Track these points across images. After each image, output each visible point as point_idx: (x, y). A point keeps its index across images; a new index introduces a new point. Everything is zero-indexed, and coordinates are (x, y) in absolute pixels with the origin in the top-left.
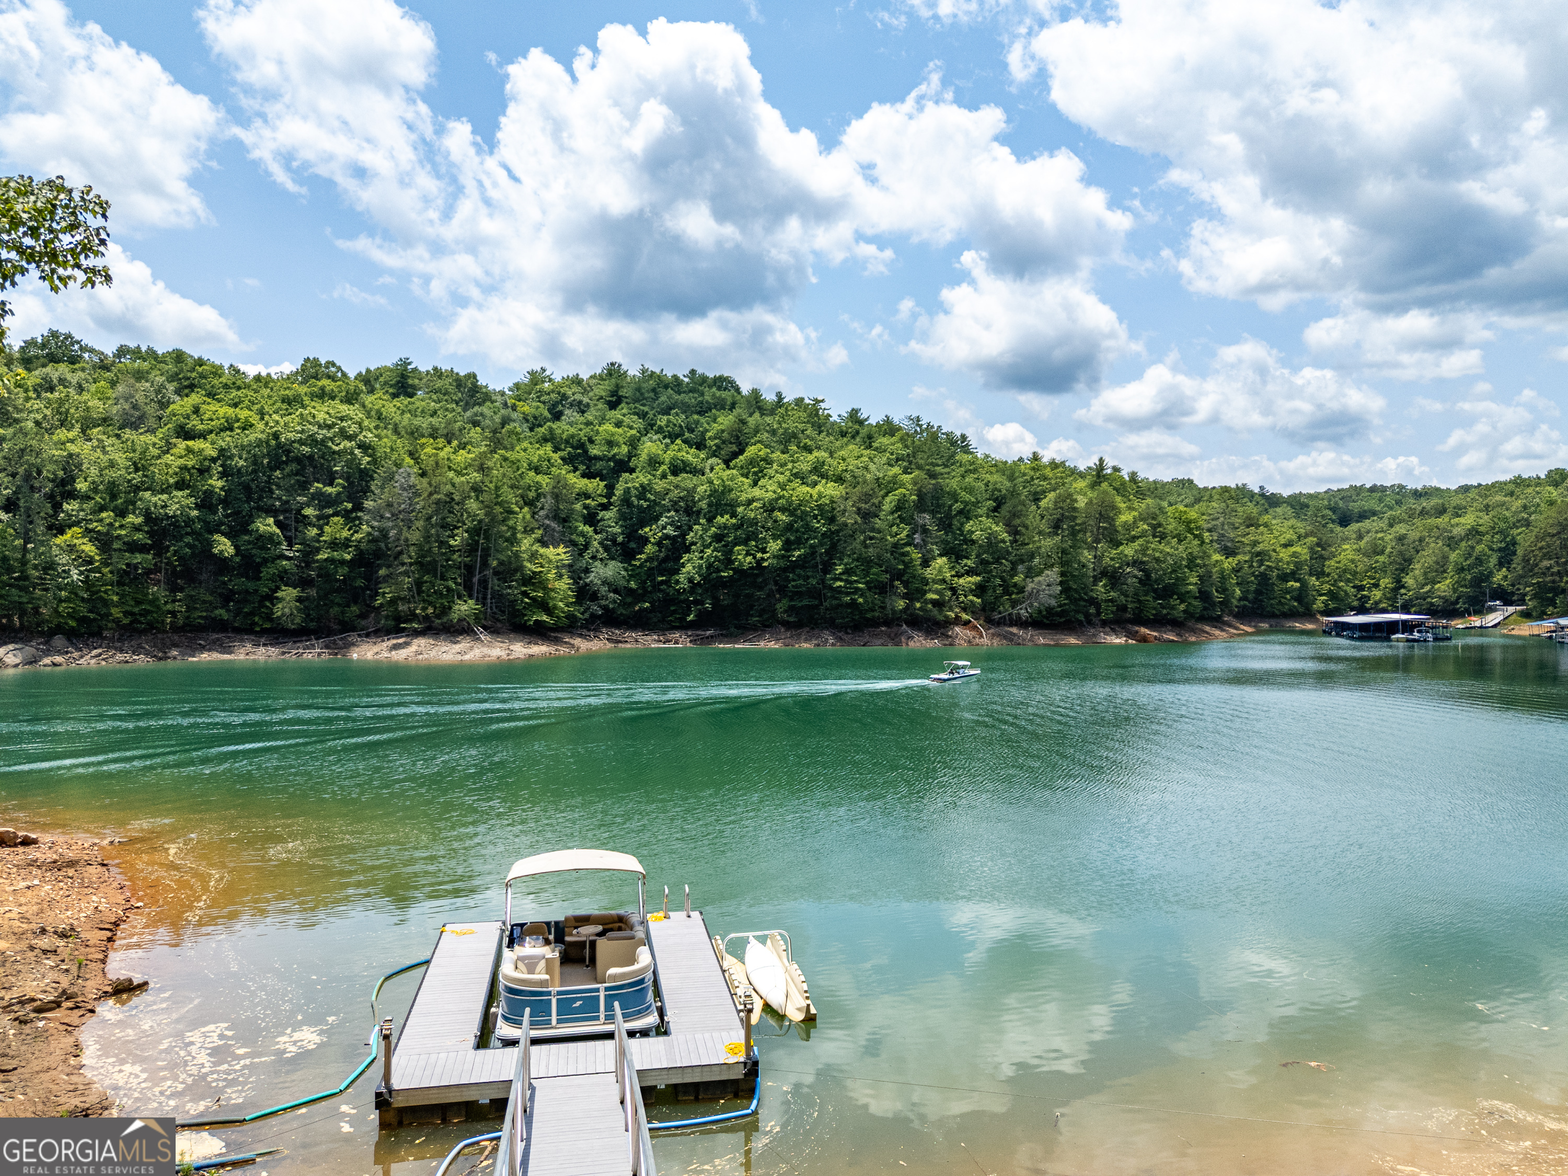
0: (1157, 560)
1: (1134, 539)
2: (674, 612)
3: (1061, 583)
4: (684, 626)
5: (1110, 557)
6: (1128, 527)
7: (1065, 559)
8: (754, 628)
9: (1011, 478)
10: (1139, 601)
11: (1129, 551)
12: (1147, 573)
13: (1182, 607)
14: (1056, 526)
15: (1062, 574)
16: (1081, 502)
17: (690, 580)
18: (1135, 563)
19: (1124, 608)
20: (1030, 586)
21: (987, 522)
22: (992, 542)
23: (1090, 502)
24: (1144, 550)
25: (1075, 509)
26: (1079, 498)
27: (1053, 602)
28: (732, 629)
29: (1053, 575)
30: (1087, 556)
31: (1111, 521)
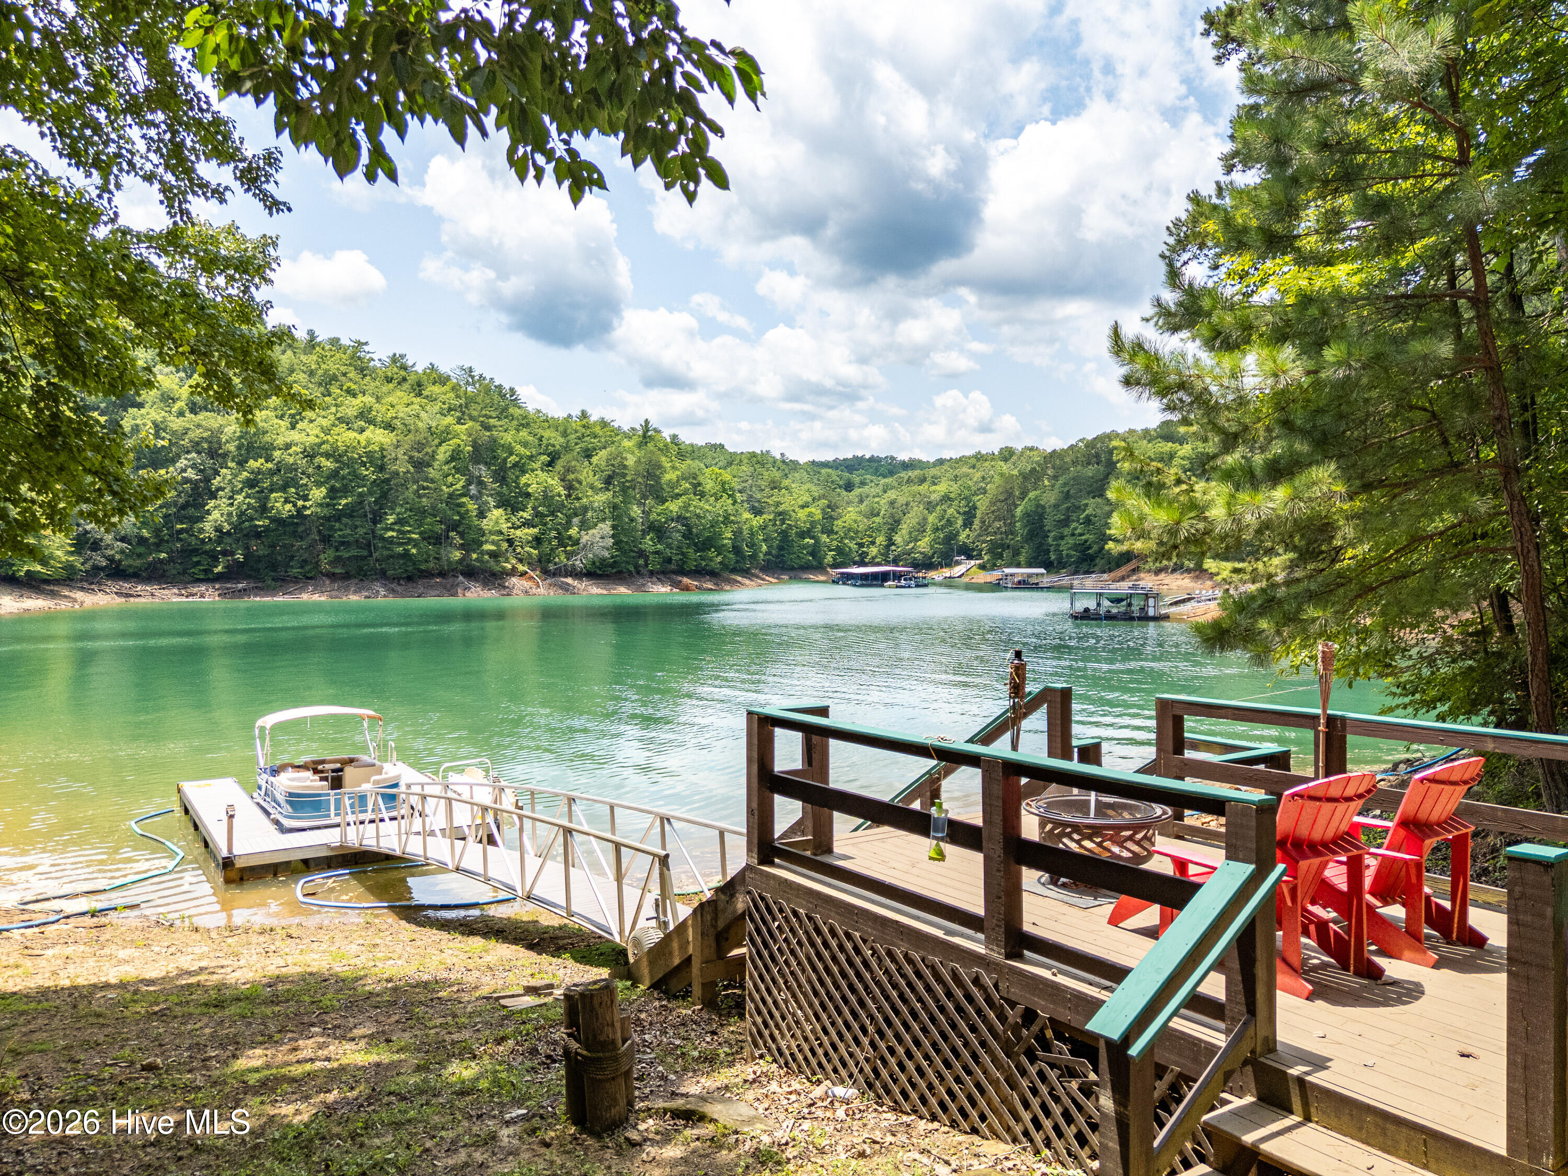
0: (698, 516)
1: (678, 496)
2: (198, 563)
3: (613, 536)
4: (210, 579)
5: (658, 512)
6: (673, 485)
7: (616, 512)
8: (296, 580)
9: (565, 434)
10: (683, 554)
11: (674, 507)
12: (689, 528)
13: (719, 559)
14: (608, 481)
15: (614, 527)
16: (631, 461)
17: (218, 529)
18: (680, 518)
19: (669, 560)
20: (585, 538)
21: (543, 476)
22: (547, 497)
23: (639, 461)
24: (686, 507)
25: (625, 467)
26: (629, 456)
27: (606, 554)
28: (270, 582)
29: (606, 528)
30: (636, 511)
31: (658, 479)
